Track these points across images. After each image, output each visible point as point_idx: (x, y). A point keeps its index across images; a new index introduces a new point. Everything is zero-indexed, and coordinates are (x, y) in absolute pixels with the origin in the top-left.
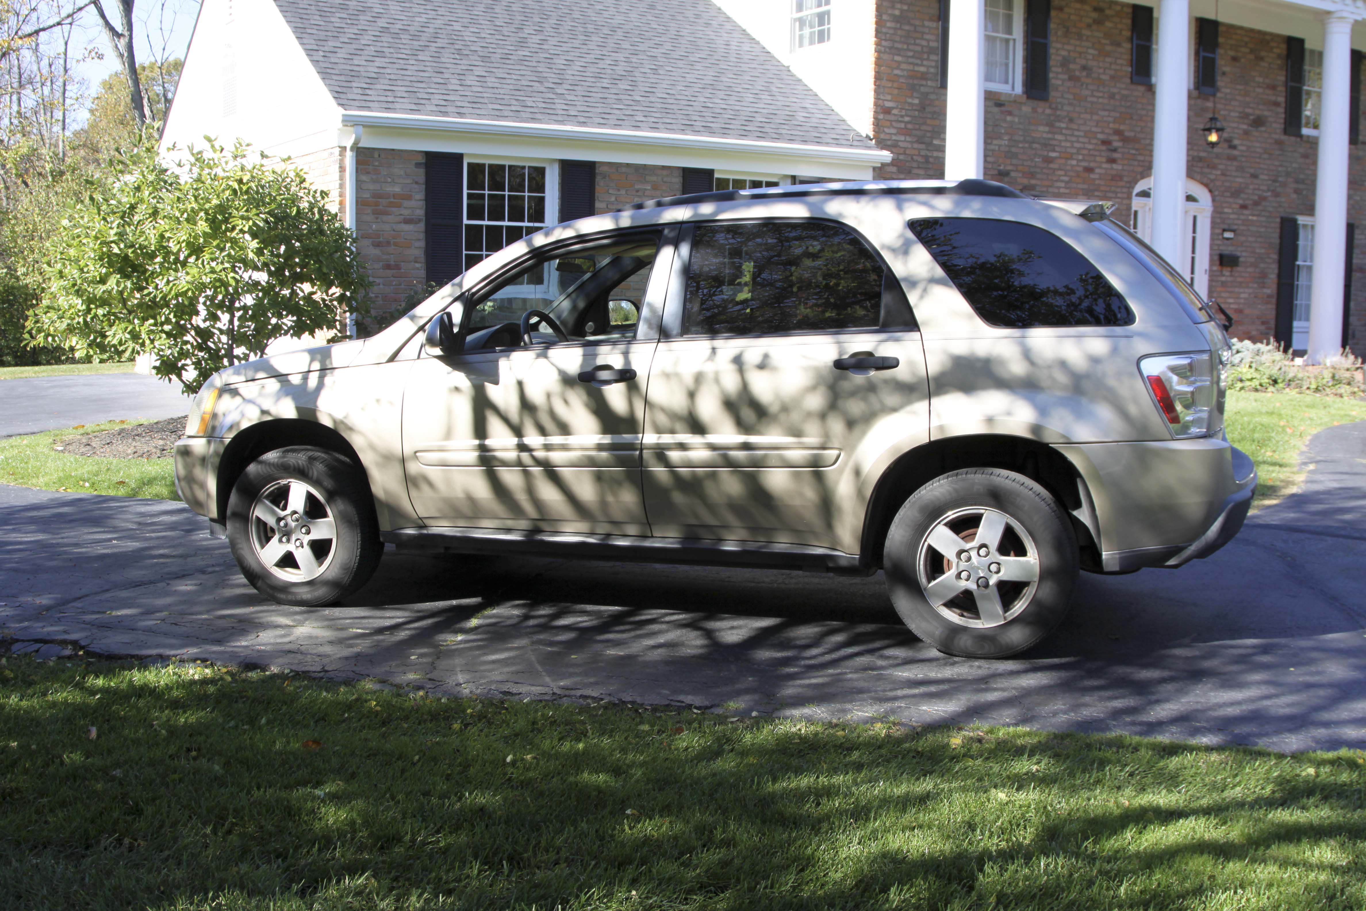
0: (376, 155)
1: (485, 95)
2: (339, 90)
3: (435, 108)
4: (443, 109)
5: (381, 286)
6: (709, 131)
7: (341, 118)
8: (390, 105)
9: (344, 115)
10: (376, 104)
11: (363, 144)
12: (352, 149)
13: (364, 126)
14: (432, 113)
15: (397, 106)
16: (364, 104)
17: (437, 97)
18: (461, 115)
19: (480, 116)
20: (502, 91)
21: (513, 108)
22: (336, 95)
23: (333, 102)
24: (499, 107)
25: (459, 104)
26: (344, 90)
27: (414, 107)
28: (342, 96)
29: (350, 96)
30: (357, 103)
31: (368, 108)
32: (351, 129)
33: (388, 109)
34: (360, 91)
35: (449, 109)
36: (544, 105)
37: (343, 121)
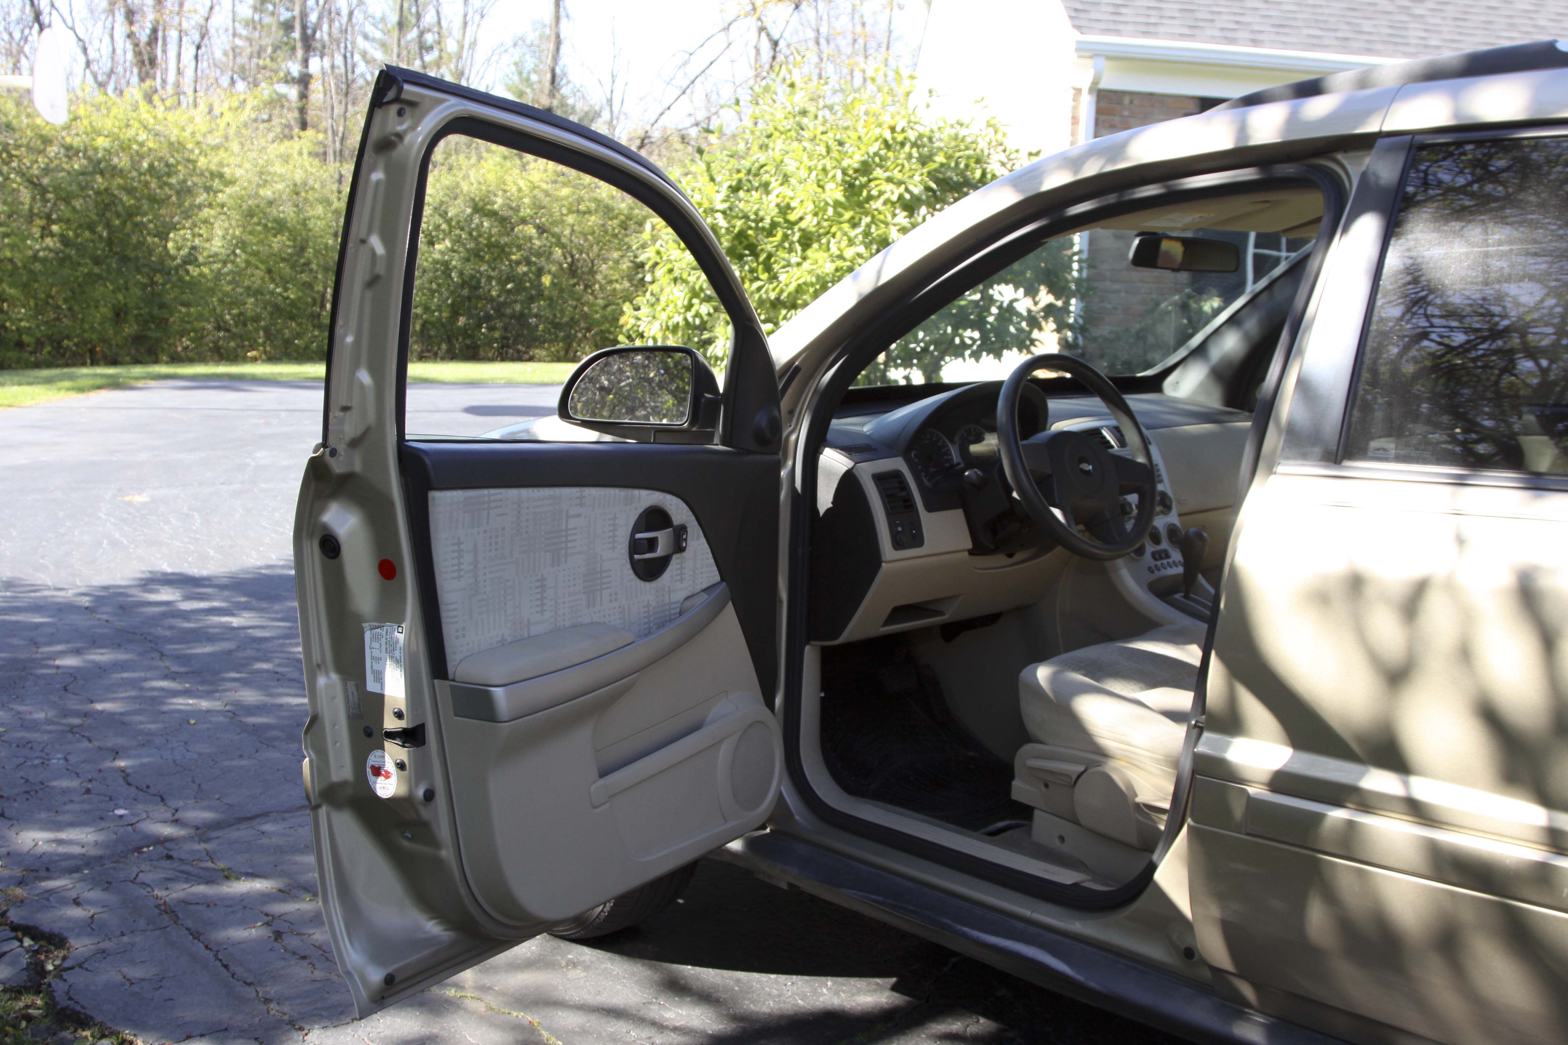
0: (1126, 101)
1: (1300, 16)
2: (1080, 7)
3: (1218, 33)
4: (1229, 35)
5: (1123, 294)
7: (1074, 46)
8: (1151, 29)
9: (1078, 42)
10: (1130, 28)
11: (1104, 85)
12: (1091, 91)
13: (1109, 58)
14: (1213, 39)
15: (1161, 29)
16: (1111, 26)
17: (1225, 17)
18: (1255, 42)
19: (1285, 45)
20: (1327, 11)
21: (1340, 34)
22: (1073, 14)
23: (1068, 23)
24: (1319, 33)
25: (1256, 28)
26: (1087, 7)
27: (1186, 31)
28: (1081, 15)
29: (1093, 16)
30: (1102, 26)
31: (1117, 32)
32: (1089, 62)
33: (1146, 34)
34: (1111, 9)
35: (1240, 35)
36: (1389, 31)
37: (1077, 50)
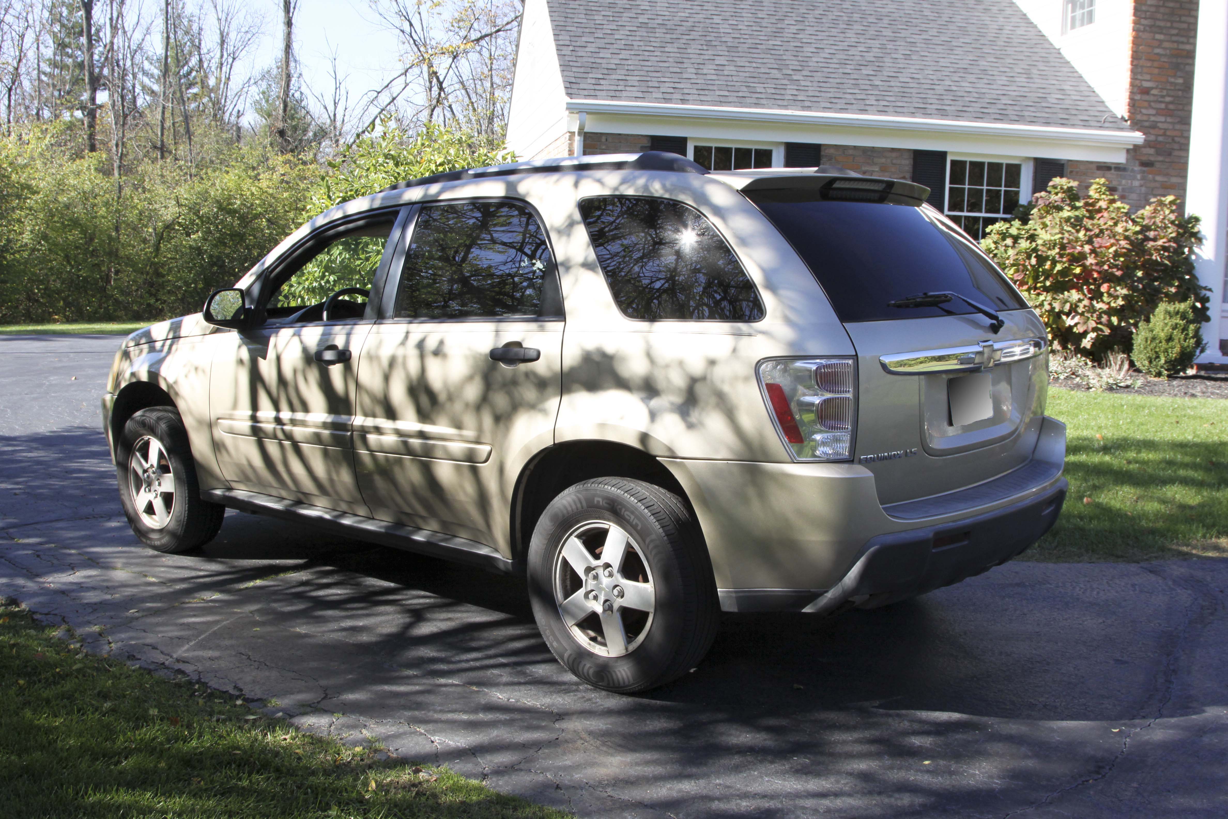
0: (602, 141)
1: (717, 82)
2: (573, 80)
3: (660, 95)
4: (667, 96)
6: (943, 113)
7: (565, 106)
8: (618, 94)
9: (567, 104)
10: (604, 93)
11: (588, 129)
12: (579, 133)
13: (588, 113)
14: (657, 100)
15: (624, 94)
16: (592, 93)
17: (667, 85)
18: (683, 101)
19: (702, 102)
20: (735, 79)
21: (740, 94)
22: (568, 86)
23: (563, 91)
24: (727, 93)
25: (686, 91)
26: (578, 80)
27: (640, 95)
28: (574, 86)
29: (582, 86)
30: (586, 93)
31: (595, 97)
32: (577, 115)
33: (613, 97)
34: (593, 81)
35: (675, 96)
36: (773, 91)
37: (567, 109)
